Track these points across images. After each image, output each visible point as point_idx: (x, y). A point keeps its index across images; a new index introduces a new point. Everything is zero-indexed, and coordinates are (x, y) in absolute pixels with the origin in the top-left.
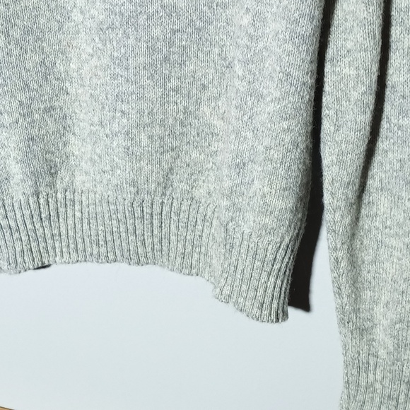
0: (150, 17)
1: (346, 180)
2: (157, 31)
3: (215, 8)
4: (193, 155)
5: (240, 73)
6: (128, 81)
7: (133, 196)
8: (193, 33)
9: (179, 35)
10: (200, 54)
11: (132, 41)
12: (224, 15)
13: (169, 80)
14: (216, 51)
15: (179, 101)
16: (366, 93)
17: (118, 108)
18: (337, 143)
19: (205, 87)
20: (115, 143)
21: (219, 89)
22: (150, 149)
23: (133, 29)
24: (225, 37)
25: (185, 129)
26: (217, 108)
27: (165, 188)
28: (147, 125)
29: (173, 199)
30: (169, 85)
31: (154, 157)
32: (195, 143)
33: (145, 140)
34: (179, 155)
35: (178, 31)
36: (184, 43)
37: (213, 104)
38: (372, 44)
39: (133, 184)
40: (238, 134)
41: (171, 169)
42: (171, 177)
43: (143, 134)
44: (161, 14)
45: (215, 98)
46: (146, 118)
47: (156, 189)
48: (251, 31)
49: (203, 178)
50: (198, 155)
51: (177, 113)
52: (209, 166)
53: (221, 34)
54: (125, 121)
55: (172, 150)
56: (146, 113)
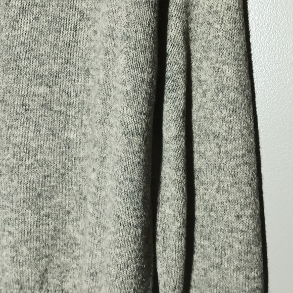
0: (28, 168)
1: (173, 285)
2: (33, 177)
3: (73, 160)
4: (62, 259)
5: (91, 210)
6: (13, 210)
7: (18, 291)
8: (59, 177)
9: (49, 178)
10: (64, 191)
11: (15, 183)
12: (79, 165)
13: (42, 209)
14: (76, 188)
15: (50, 223)
16: (181, 227)
17: (6, 229)
18: (165, 259)
19: (68, 213)
20: (4, 254)
21: (78, 213)
22: (29, 257)
23: (16, 176)
24: (81, 180)
25: (55, 242)
26: (78, 227)
27: (42, 284)
28: (27, 241)
29: (48, 291)
30: (42, 212)
31: (32, 263)
32: (63, 251)
33: (26, 252)
34: (51, 260)
35: (48, 176)
36: (52, 184)
37: (75, 224)
38: (182, 195)
39: (18, 282)
40: (91, 252)
41: (46, 270)
42: (46, 275)
43: (25, 247)
44: (36, 165)
45: (76, 220)
46: (26, 236)
47: (35, 285)
48: (97, 184)
49: (70, 275)
50: (66, 259)
51: (49, 231)
52: (74, 266)
53: (78, 177)
54: (11, 238)
55: (46, 257)
56: (26, 233)
